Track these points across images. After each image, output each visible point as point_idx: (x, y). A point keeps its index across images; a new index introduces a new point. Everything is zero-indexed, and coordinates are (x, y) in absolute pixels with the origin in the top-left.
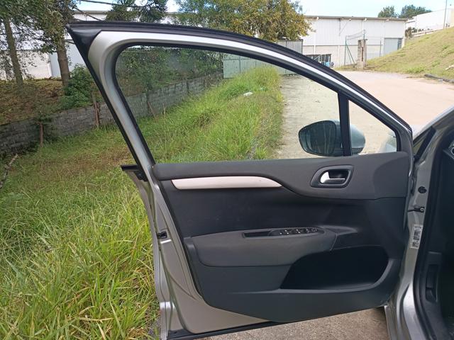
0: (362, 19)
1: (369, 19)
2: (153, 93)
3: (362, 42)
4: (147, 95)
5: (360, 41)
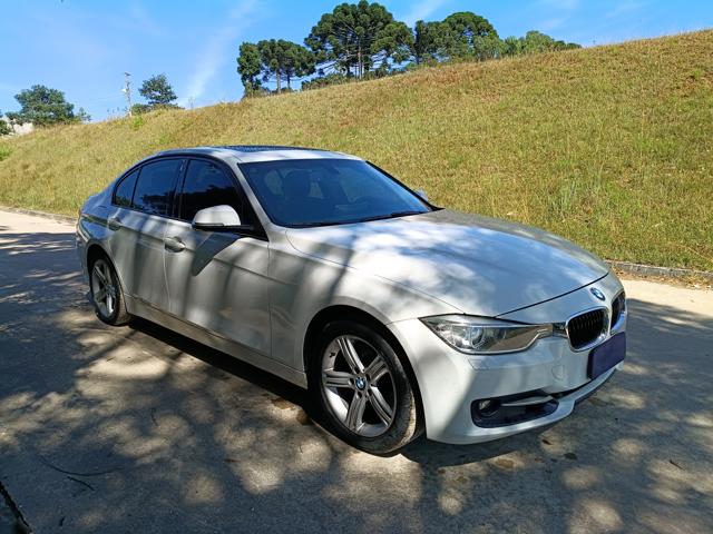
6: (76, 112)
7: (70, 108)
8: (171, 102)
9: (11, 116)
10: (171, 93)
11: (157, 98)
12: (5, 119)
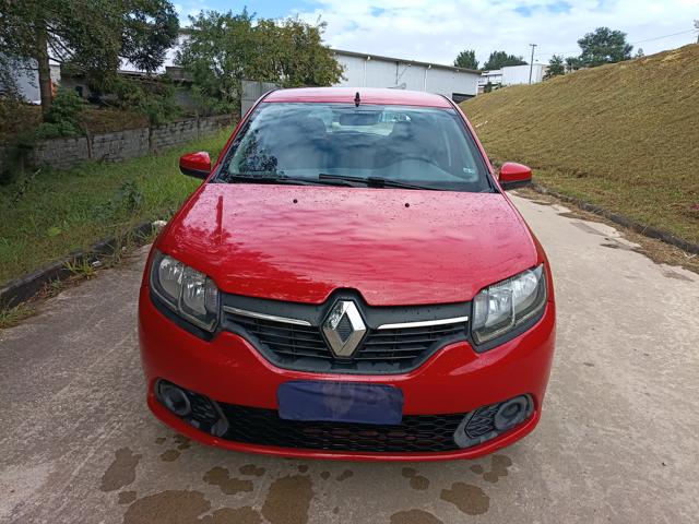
0: (425, 66)
1: (435, 67)
2: (158, 128)
4: (151, 130)
6: (633, 54)
7: (629, 49)
9: (570, 61)
12: (564, 64)
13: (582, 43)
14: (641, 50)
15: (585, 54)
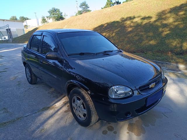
0: (4, 20)
1: (7, 20)
3: (8, 30)
5: (7, 30)
7: (62, 13)
8: (88, 9)
10: (88, 6)
11: (84, 8)
12: (46, 18)
13: (49, 12)
14: (65, 13)
15: (51, 15)
